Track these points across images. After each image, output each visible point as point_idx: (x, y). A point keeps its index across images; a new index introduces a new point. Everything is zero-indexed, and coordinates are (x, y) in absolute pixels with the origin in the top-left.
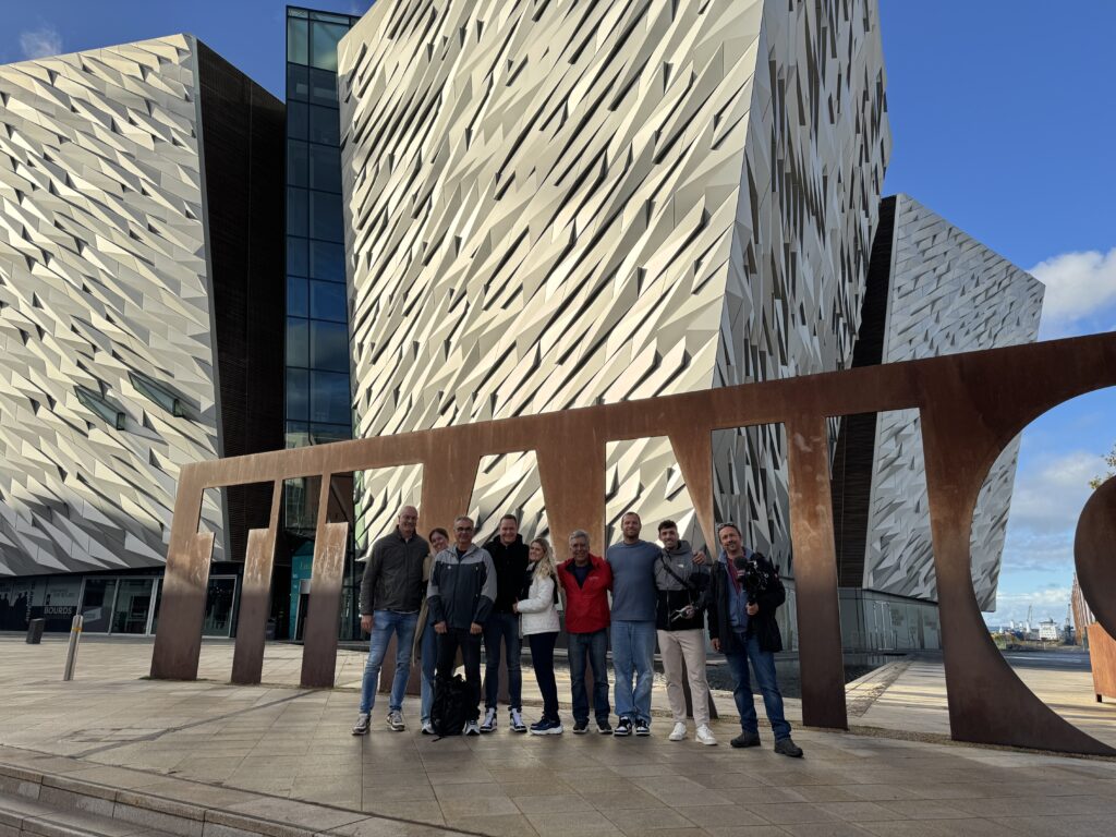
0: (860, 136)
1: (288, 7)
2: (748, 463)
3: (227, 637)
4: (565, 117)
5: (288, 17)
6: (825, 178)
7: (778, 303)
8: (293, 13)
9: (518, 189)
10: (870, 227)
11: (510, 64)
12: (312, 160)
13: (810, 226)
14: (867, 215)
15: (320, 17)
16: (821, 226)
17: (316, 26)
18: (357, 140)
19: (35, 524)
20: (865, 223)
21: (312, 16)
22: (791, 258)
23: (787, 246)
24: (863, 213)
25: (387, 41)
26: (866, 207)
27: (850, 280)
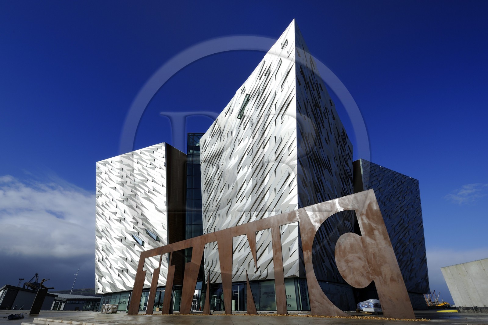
0: (339, 146)
1: (188, 133)
2: (317, 244)
5: (188, 135)
6: (328, 159)
7: (319, 194)
8: (189, 134)
9: (243, 170)
10: (350, 170)
11: (239, 140)
12: (193, 168)
13: (326, 172)
14: (348, 166)
15: (196, 134)
16: (330, 171)
17: (195, 136)
18: (204, 162)
19: (119, 276)
20: (348, 168)
21: (194, 134)
22: (320, 181)
23: (318, 178)
24: (346, 166)
25: (210, 138)
26: (347, 164)
27: (346, 185)
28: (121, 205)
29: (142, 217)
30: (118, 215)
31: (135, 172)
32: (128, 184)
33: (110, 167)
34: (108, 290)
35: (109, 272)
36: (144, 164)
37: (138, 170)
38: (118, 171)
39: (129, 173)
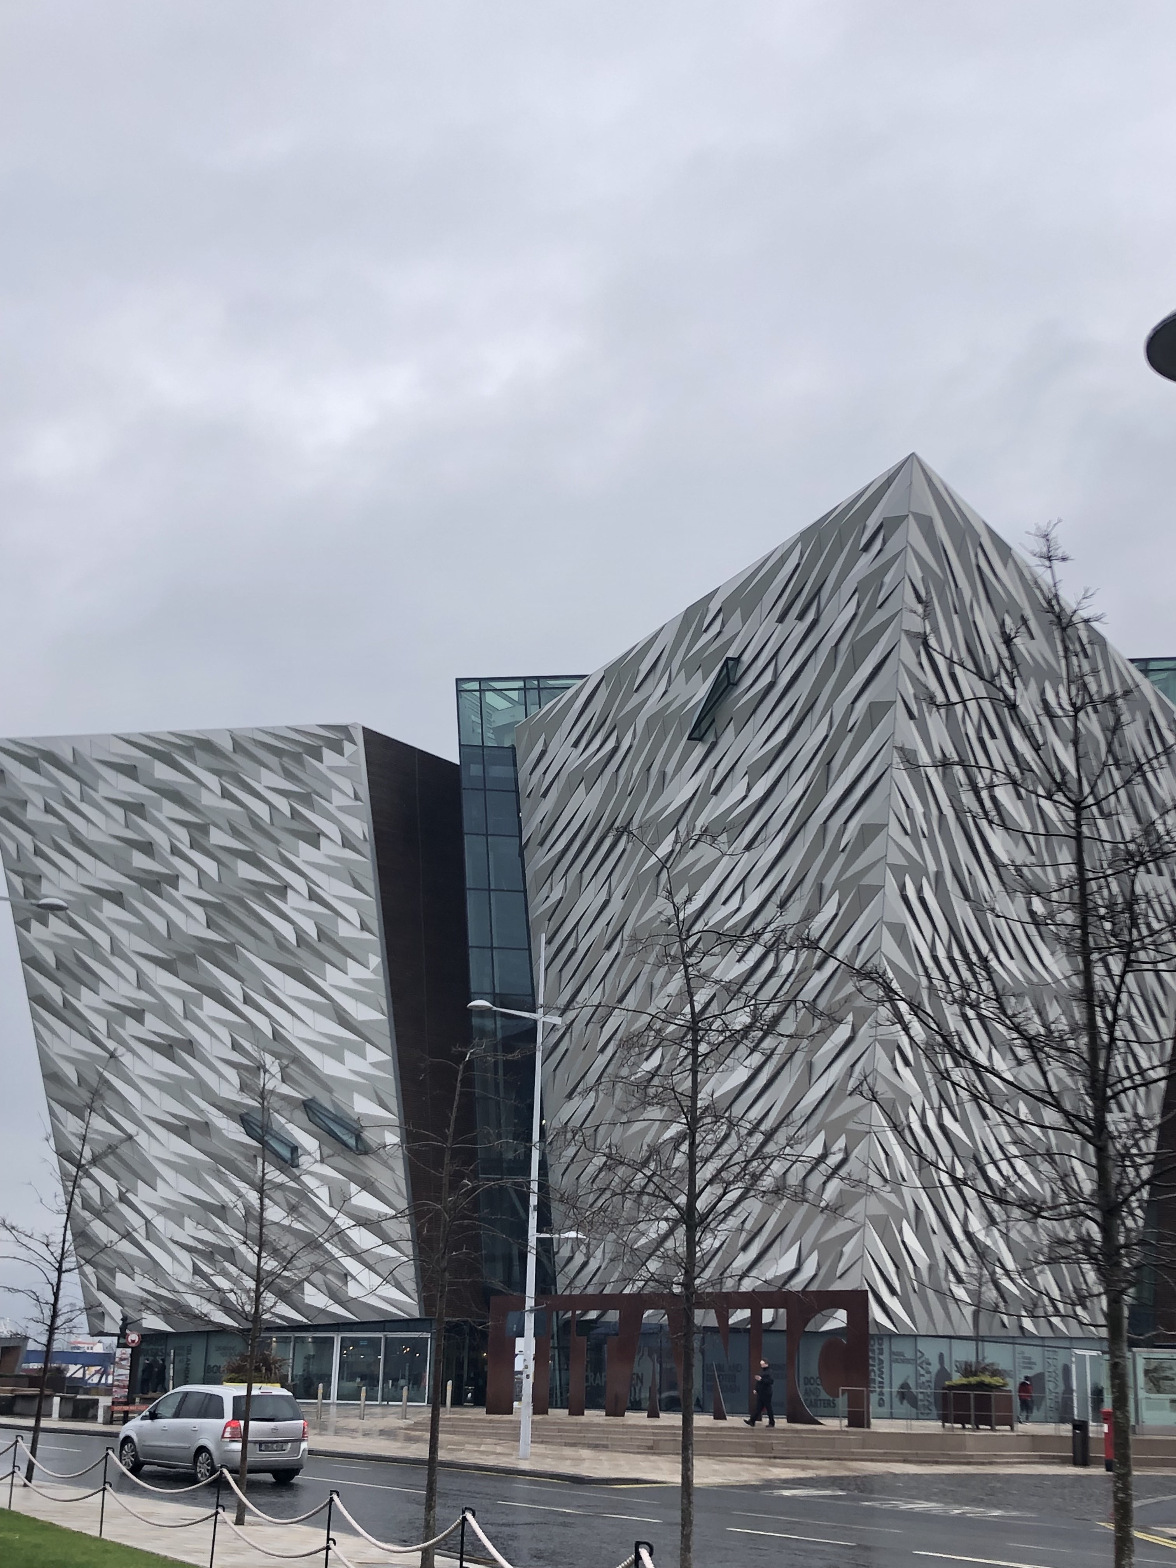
1: (458, 680)
3: (425, 1404)
4: (743, 899)
5: (458, 691)
8: (463, 686)
18: (541, 844)
19: (195, 1270)
28: (161, 978)
29: (278, 1047)
30: (152, 1022)
31: (218, 837)
32: (188, 888)
33: (72, 786)
34: (153, 1322)
35: (145, 1257)
36: (262, 811)
37: (226, 827)
38: (118, 813)
39: (182, 834)
